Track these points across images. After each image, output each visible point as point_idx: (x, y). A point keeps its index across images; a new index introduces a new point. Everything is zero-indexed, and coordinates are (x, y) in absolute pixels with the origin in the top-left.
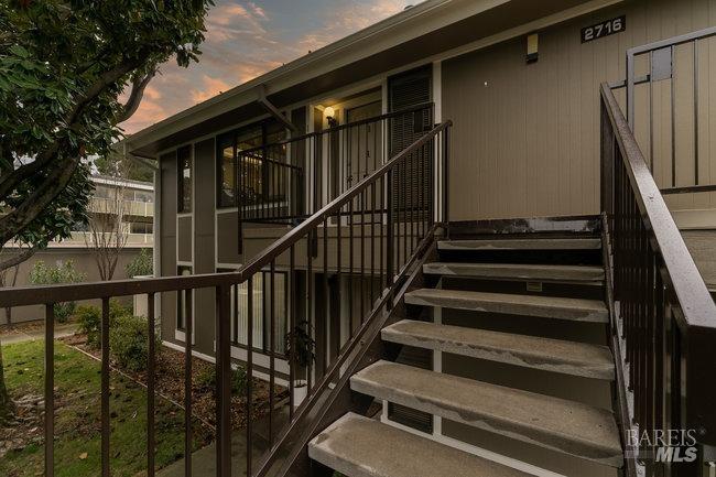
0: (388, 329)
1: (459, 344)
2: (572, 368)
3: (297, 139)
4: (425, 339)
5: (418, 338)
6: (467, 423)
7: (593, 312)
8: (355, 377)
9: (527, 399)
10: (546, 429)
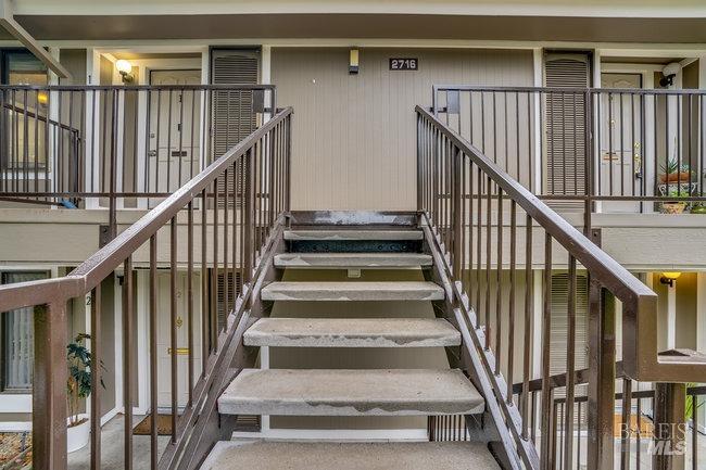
0: (250, 332)
1: (336, 337)
2: (432, 340)
3: (72, 90)
4: (298, 338)
5: (289, 337)
6: (363, 414)
7: (434, 291)
8: (223, 398)
9: (402, 376)
10: (432, 399)
